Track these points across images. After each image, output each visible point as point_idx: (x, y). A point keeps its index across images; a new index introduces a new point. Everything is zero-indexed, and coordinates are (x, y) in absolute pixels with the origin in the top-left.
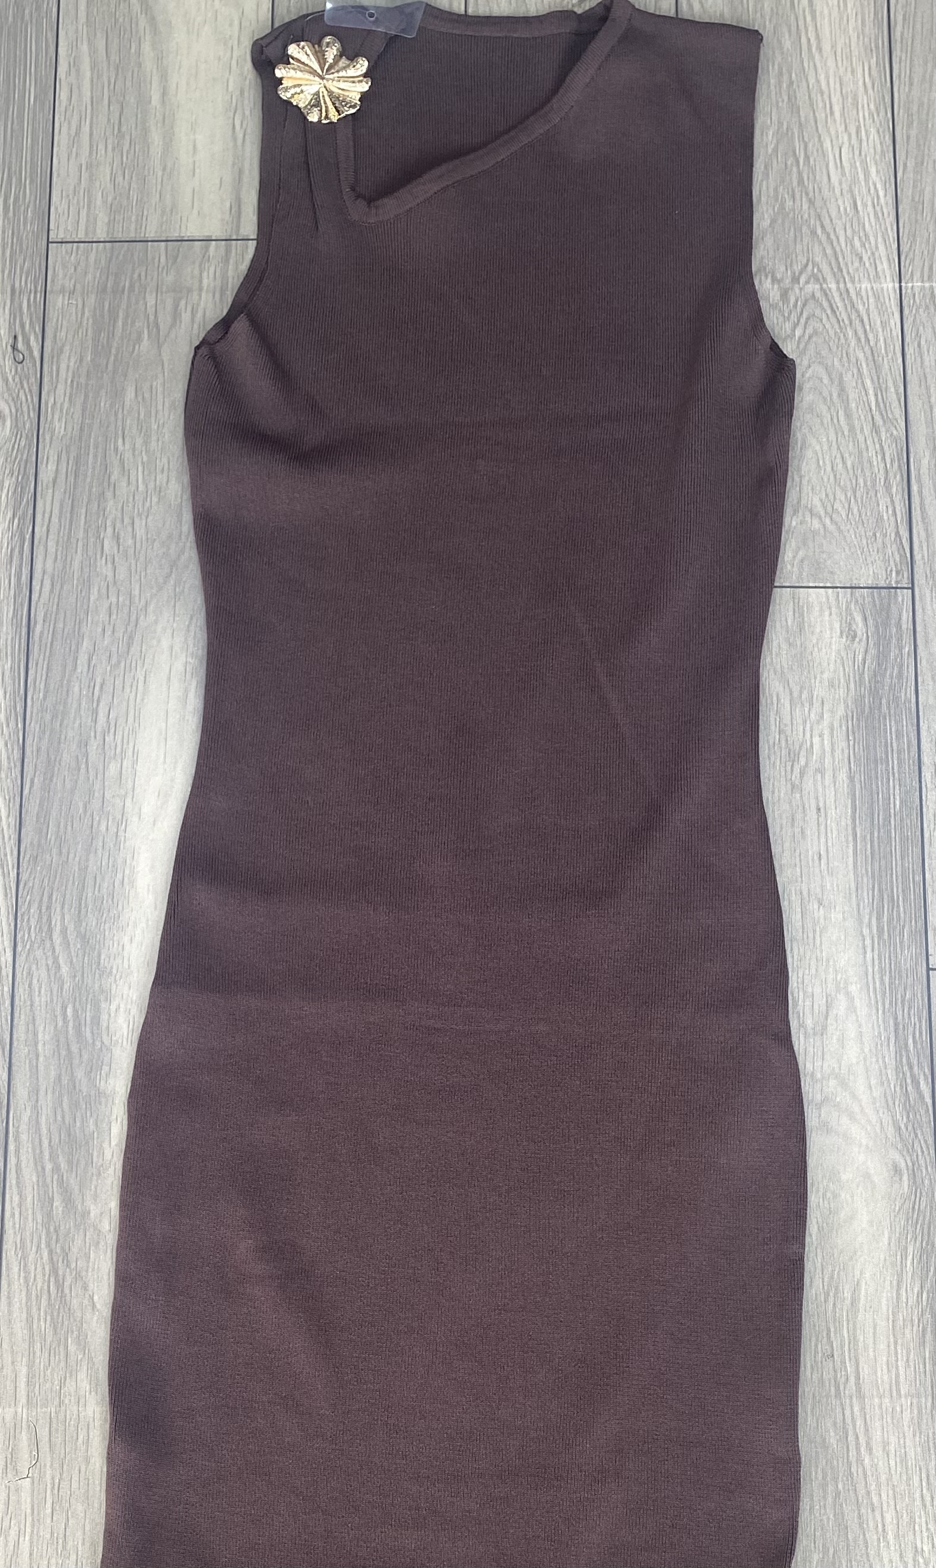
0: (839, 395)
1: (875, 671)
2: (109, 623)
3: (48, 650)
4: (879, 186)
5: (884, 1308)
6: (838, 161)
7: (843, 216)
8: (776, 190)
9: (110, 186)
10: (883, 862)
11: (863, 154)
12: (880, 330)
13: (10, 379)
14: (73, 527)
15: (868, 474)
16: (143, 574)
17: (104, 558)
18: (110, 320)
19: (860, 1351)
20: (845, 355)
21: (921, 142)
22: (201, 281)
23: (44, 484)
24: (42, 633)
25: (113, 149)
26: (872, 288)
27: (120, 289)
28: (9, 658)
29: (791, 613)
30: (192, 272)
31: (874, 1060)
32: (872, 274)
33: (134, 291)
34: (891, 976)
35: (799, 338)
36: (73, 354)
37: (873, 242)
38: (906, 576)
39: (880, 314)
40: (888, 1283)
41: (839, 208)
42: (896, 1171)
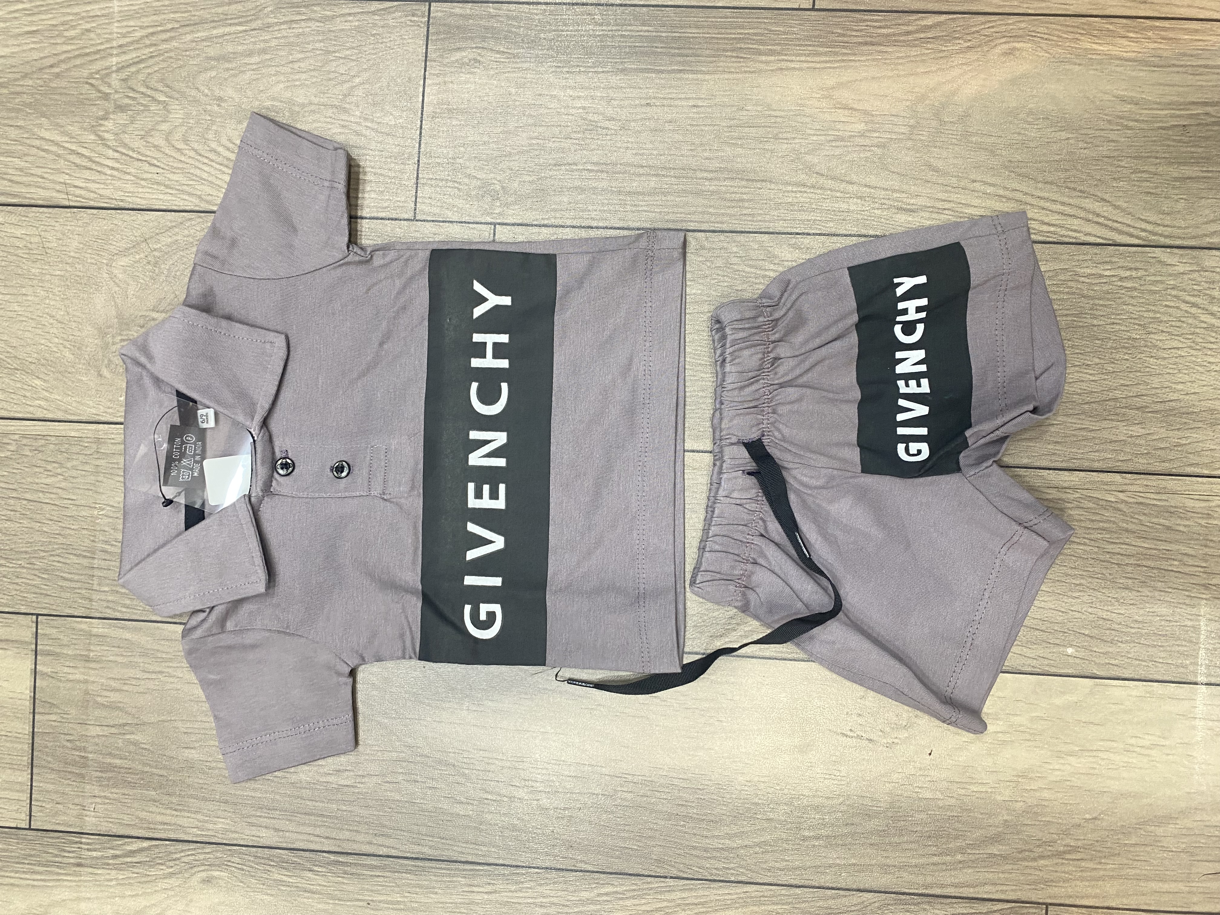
1: (511, 43)
2: (425, 782)
3: (448, 842)
5: (1141, 74)
7: (42, 45)
10: (705, 46)
12: (163, 16)
13: (171, 870)
14: (325, 813)
17: (359, 785)
18: (114, 771)
19: (1182, 100)
20: (188, 53)
22: (79, 681)
23: (281, 840)
24: (430, 847)
26: (119, 21)
28: (455, 879)
29: (448, 120)
31: (900, 67)
33: (84, 747)
34: (818, 46)
35: (167, 97)
36: (146, 808)
37: (71, 18)
38: (417, 7)
39: (146, 16)
40: (1119, 69)
41: (34, 49)
42: (1010, 53)
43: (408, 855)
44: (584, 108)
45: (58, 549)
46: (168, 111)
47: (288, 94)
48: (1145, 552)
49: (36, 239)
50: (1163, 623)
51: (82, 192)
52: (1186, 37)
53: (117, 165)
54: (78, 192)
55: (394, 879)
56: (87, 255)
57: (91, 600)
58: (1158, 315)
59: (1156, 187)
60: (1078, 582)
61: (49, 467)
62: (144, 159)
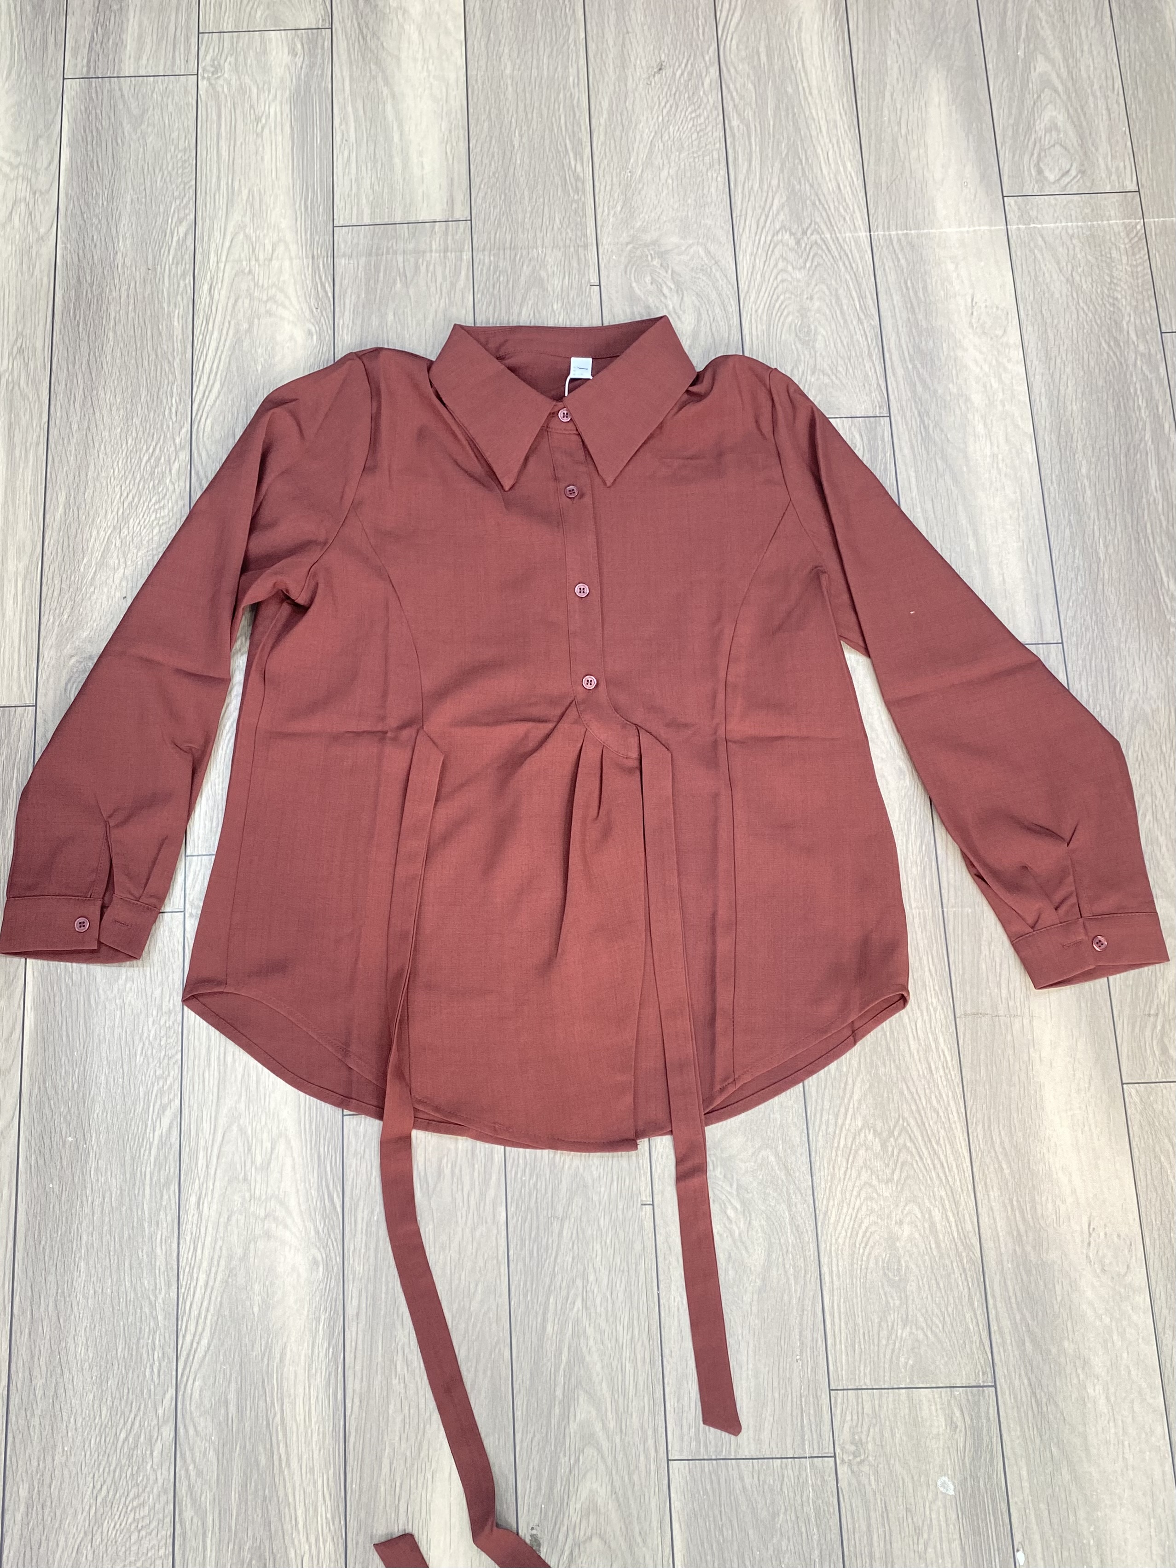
4: (853, 174)
6: (827, 161)
9: (370, 192)
11: (842, 156)
15: (857, 348)
21: (878, 146)
25: (372, 169)
30: (425, 242)
32: (852, 228)
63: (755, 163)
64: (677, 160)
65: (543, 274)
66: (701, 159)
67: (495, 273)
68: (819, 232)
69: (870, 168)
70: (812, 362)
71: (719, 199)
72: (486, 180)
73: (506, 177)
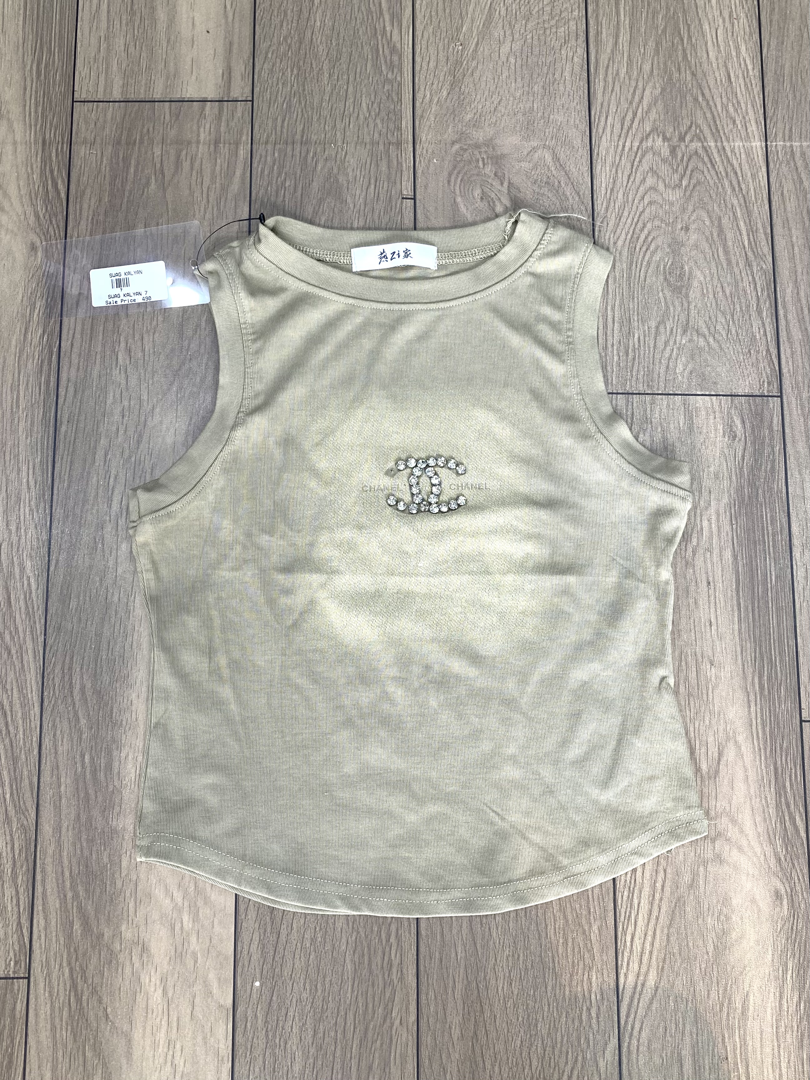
0: (718, 235)
1: (752, 466)
2: (122, 424)
3: (71, 446)
4: (748, 62)
5: (769, 1017)
6: (715, 40)
7: (720, 87)
8: (665, 64)
9: (124, 55)
10: (762, 630)
11: (735, 34)
12: (751, 181)
13: (42, 217)
14: (93, 341)
15: (743, 300)
16: (151, 382)
17: (118, 368)
18: (124, 167)
20: (722, 202)
21: (782, 26)
22: (198, 135)
23: (69, 306)
24: (66, 432)
25: (127, 24)
26: (744, 146)
27: (132, 142)
28: (39, 453)
29: (683, 417)
30: (191, 128)
31: (758, 800)
32: (743, 134)
33: (144, 143)
34: (771, 727)
35: (686, 187)
36: (93, 196)
37: (744, 109)
38: (775, 386)
39: (750, 168)
40: (772, 995)
41: (716, 80)
42: (777, 897)
43: (59, 413)
44: (702, 529)
45: (308, 115)
46: (674, 188)
47: (695, 284)
48: (349, 1048)
49: (562, 88)
50: (285, 1068)
51: (602, 123)
52: (805, 1056)
53: (627, 149)
54: (603, 119)
55: (38, 402)
56: (551, 129)
57: (267, 143)
58: (559, 1046)
59: (671, 1036)
60: (318, 987)
61: (375, 105)
62: (634, 170)
63: (624, 38)
64: (522, 31)
65: (341, 179)
66: (554, 30)
67: (279, 174)
68: (700, 138)
69: (770, 53)
70: (683, 318)
71: (574, 88)
72: (274, 48)
73: (301, 43)
